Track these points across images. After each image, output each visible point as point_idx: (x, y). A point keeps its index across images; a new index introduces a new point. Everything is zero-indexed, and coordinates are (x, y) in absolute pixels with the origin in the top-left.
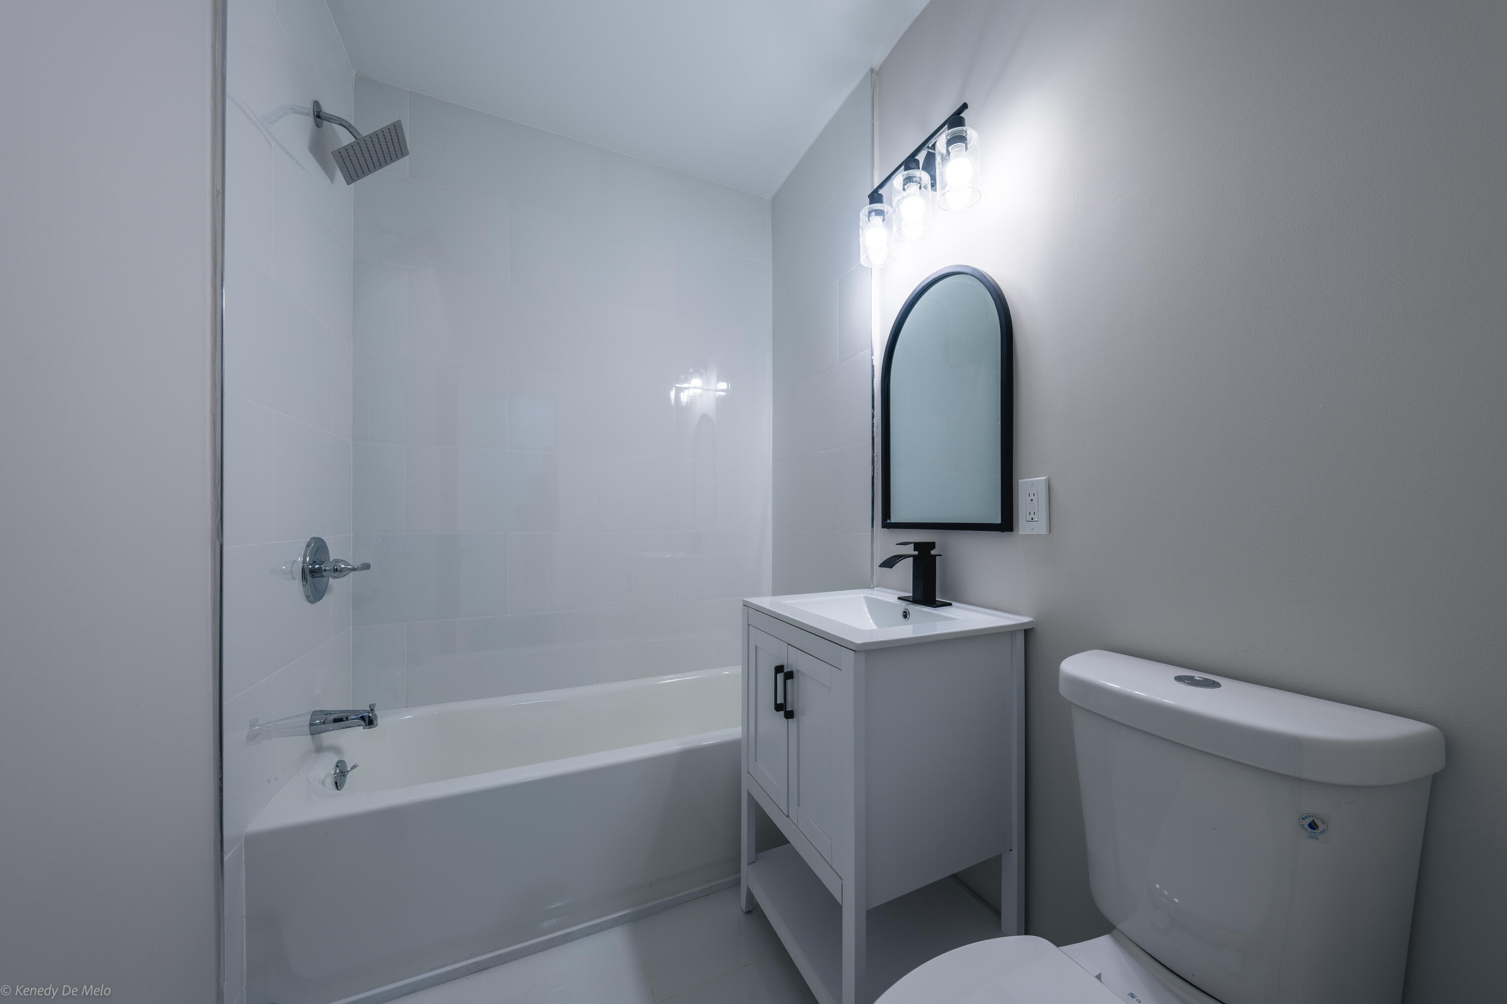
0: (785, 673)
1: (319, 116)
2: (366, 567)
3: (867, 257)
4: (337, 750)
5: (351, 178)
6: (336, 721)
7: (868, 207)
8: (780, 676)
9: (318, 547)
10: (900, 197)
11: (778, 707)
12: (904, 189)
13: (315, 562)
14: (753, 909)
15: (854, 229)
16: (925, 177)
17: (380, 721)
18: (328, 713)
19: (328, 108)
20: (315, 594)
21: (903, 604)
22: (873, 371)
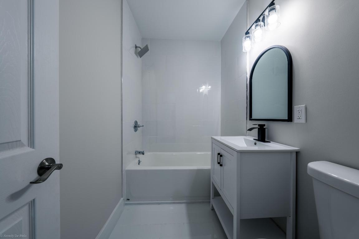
0: (220, 155)
1: (136, 47)
2: (143, 126)
3: (245, 49)
4: (139, 158)
5: (141, 57)
6: (139, 153)
7: (245, 36)
8: (219, 156)
9: (136, 122)
10: (254, 31)
11: (219, 163)
12: (255, 29)
13: (136, 125)
14: (213, 209)
15: (241, 42)
16: (262, 23)
17: (145, 154)
18: (138, 151)
19: (137, 45)
20: (136, 130)
21: (255, 141)
22: (247, 79)
